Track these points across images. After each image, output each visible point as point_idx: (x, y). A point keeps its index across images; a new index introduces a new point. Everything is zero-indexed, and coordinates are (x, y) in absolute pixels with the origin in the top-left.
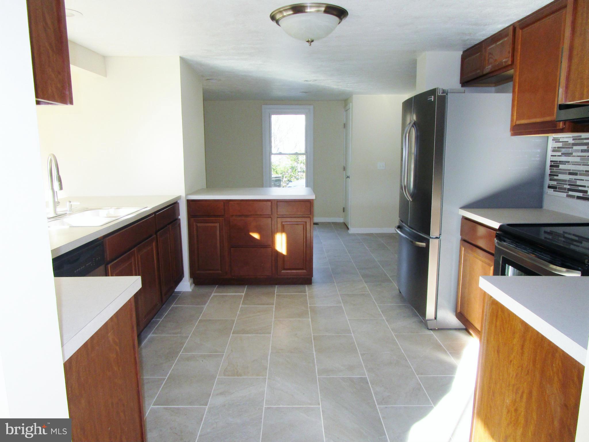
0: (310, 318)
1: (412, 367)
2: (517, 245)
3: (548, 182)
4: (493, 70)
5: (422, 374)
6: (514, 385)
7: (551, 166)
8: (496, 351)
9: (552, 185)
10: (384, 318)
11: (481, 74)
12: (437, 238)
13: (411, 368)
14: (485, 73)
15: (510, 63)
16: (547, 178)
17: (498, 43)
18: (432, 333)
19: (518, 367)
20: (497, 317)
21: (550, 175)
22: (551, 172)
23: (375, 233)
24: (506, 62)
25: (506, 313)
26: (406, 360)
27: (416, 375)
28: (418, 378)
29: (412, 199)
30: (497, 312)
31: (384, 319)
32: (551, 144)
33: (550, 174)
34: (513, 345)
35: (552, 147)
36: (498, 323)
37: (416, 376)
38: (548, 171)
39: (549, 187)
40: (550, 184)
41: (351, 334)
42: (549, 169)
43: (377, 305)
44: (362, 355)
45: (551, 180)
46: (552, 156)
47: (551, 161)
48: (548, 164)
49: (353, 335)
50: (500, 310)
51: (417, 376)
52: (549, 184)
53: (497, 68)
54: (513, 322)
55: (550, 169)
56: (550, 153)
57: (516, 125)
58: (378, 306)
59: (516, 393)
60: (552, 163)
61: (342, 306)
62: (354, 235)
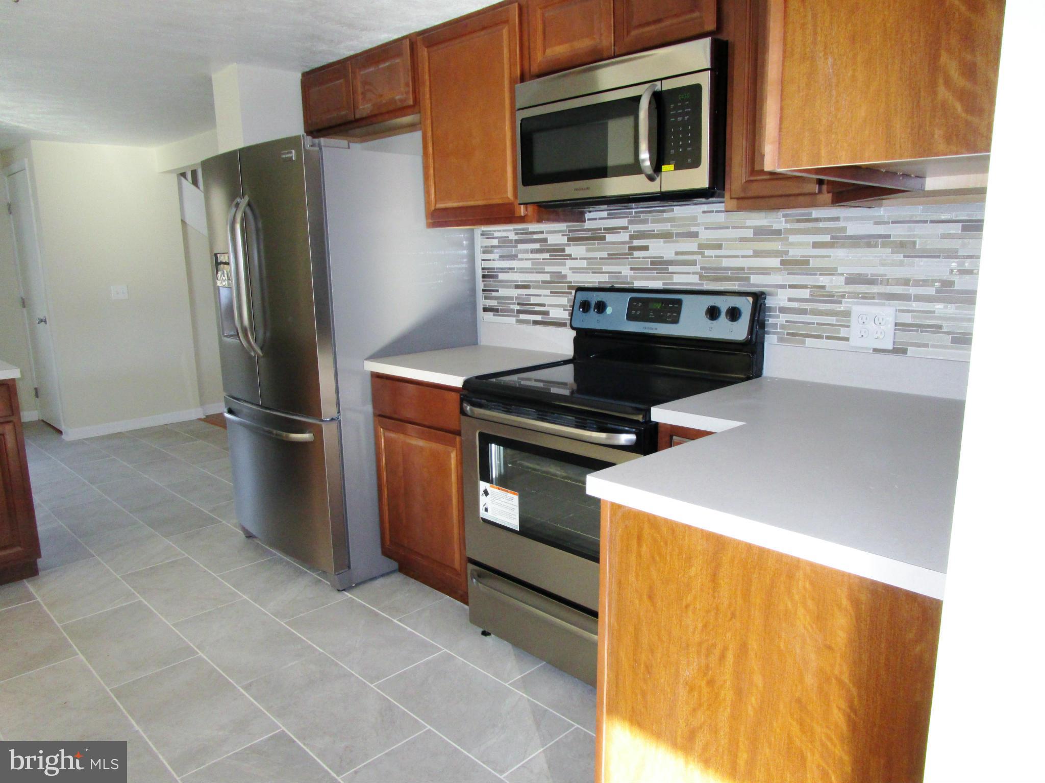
0: (79, 652)
1: (353, 673)
2: (509, 409)
3: (481, 302)
4: (376, 112)
5: (378, 679)
6: (700, 644)
7: (484, 276)
8: (645, 597)
9: (489, 306)
10: (245, 597)
11: (351, 117)
12: (332, 419)
13: (353, 675)
14: (358, 116)
15: (411, 102)
16: (480, 294)
17: (381, 66)
18: (348, 596)
19: (708, 612)
20: (639, 538)
21: (484, 290)
22: (485, 285)
23: (127, 432)
24: (401, 101)
25: (665, 530)
26: (337, 664)
27: (370, 684)
28: (374, 687)
29: (262, 353)
30: (641, 529)
31: (247, 599)
32: (480, 242)
33: (483, 288)
34: (690, 578)
35: (482, 247)
36: (644, 549)
37: (369, 686)
38: (480, 285)
39: (485, 310)
40: (486, 306)
41: (198, 653)
42: (481, 281)
43: (216, 575)
44: (246, 688)
45: (486, 298)
46: (483, 260)
47: (483, 269)
48: (479, 273)
49: (200, 653)
50: (646, 526)
51: (372, 686)
52: (484, 305)
53: (384, 110)
54: (685, 540)
55: (483, 281)
56: (479, 256)
57: (435, 210)
58: (219, 578)
59: (707, 656)
60: (485, 272)
61: (140, 601)
62: (81, 442)
